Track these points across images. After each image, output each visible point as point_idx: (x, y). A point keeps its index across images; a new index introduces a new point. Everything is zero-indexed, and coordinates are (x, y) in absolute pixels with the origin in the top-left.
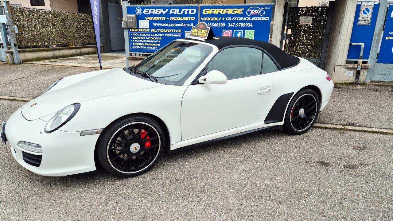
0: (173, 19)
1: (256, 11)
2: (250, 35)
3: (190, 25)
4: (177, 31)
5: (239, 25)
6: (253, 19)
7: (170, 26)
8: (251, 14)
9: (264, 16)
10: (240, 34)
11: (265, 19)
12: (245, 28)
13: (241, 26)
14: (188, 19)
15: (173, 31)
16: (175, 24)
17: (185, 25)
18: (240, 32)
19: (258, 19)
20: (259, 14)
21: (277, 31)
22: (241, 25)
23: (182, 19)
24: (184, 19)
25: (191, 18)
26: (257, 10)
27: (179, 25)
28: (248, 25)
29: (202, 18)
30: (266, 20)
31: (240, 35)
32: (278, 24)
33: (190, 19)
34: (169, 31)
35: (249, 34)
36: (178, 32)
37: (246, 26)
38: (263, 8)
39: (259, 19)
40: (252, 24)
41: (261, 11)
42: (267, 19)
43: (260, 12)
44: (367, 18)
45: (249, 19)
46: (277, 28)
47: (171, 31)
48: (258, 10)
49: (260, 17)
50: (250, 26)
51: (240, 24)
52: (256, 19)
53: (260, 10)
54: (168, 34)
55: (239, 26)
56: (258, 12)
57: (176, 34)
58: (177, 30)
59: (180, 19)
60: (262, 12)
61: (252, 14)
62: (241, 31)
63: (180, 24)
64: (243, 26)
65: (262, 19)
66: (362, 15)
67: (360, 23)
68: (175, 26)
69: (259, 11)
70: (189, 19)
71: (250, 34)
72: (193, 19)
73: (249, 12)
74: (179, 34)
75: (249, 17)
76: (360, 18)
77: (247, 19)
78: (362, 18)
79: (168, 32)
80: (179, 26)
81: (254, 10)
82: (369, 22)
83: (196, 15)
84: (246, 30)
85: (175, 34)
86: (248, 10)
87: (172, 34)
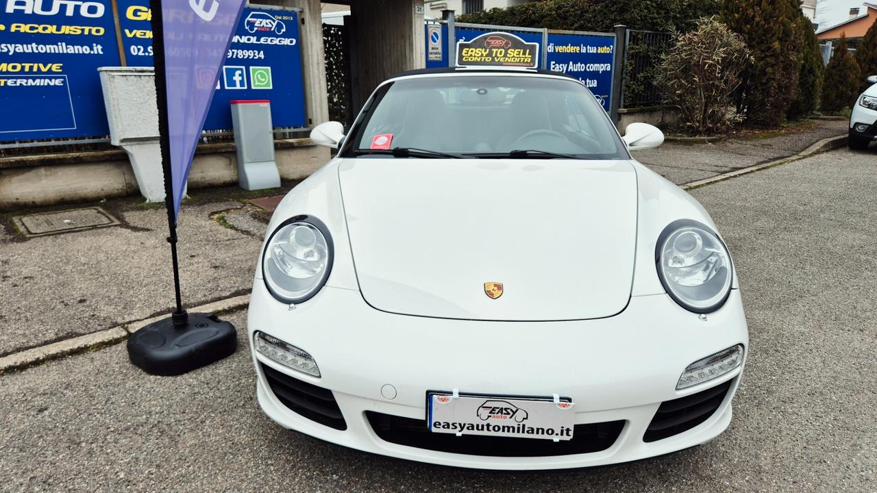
0: (25, 28)
1: (267, 24)
2: (263, 80)
3: (92, 49)
4: (44, 70)
5: (233, 53)
6: (262, 40)
7: (15, 51)
8: (256, 29)
9: (285, 36)
10: (240, 75)
11: (286, 42)
12: (248, 63)
13: (239, 56)
14: (79, 32)
15: (31, 68)
16: (34, 45)
17: (71, 50)
18: (240, 72)
19: (274, 42)
20: (272, 29)
21: (318, 69)
22: (237, 54)
23: (58, 29)
24: (66, 29)
25: (90, 30)
26: (268, 21)
27: (50, 49)
28: (255, 56)
29: (127, 31)
30: (289, 44)
31: (240, 78)
32: (318, 56)
33: (86, 33)
34: (14, 67)
35: (259, 76)
36: (50, 71)
37: (249, 56)
38: (280, 18)
39: (276, 41)
40: (262, 52)
41: (276, 22)
42: (291, 42)
43: (275, 24)
44: (437, 49)
45: (253, 40)
46: (318, 64)
47: (23, 68)
48: (270, 21)
49: (277, 36)
50: (260, 58)
51: (235, 51)
52: (269, 42)
53: (274, 21)
54: (9, 78)
55: (234, 57)
56: (271, 26)
57: (45, 78)
58: (45, 67)
59: (52, 29)
60: (279, 27)
61: (260, 29)
62: (241, 70)
63: (52, 47)
64: (244, 56)
65: (283, 43)
66: (431, 44)
67: (432, 57)
68: (36, 51)
69: (272, 22)
70: (83, 30)
71: (263, 76)
72: (98, 31)
73: (252, 25)
74: (56, 78)
75: (253, 35)
76: (430, 50)
77: (249, 40)
78: (433, 48)
79: (8, 72)
80: (51, 53)
81: (261, 20)
82: (440, 56)
83: (105, 21)
84: (251, 68)
85: (41, 78)
86: (248, 18)
87: (27, 78)
